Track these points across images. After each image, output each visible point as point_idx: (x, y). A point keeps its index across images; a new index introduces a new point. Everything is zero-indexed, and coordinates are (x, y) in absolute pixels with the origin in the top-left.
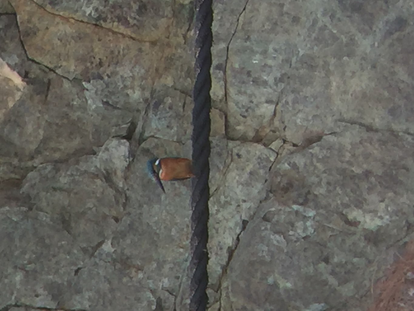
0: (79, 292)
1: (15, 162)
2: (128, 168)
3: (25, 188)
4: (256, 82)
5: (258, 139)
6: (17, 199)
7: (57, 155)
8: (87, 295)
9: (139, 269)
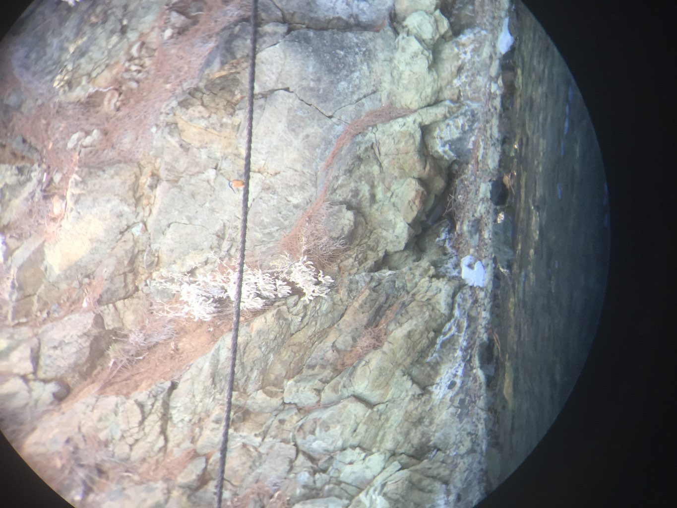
0: (197, 219)
1: (176, 174)
2: (215, 179)
3: (179, 183)
4: (259, 153)
5: (259, 172)
6: (176, 187)
7: (191, 173)
8: (200, 220)
9: (218, 212)
